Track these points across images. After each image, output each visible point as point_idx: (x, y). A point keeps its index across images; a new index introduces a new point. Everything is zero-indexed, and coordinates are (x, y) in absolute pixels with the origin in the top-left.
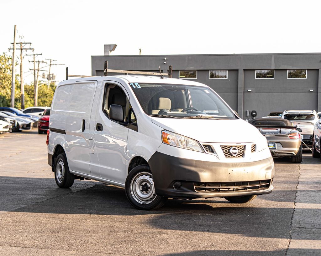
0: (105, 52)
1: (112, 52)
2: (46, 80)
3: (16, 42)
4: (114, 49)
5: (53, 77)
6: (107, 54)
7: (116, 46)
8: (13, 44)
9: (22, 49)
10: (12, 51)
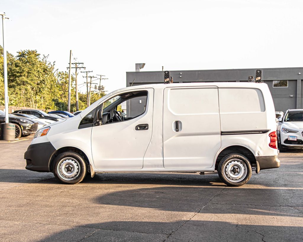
0: (136, 69)
1: (142, 69)
2: (97, 90)
3: (71, 63)
4: (143, 67)
5: (103, 88)
6: (138, 71)
7: (144, 64)
8: (69, 64)
9: (76, 68)
10: (69, 69)
